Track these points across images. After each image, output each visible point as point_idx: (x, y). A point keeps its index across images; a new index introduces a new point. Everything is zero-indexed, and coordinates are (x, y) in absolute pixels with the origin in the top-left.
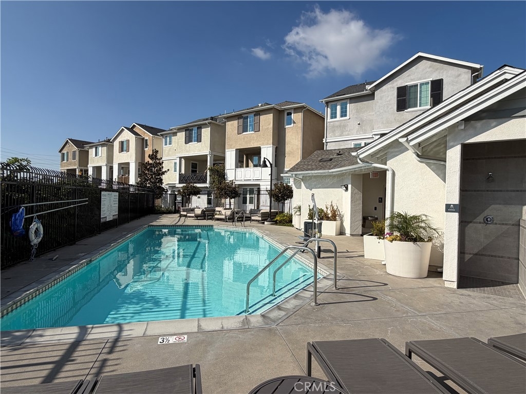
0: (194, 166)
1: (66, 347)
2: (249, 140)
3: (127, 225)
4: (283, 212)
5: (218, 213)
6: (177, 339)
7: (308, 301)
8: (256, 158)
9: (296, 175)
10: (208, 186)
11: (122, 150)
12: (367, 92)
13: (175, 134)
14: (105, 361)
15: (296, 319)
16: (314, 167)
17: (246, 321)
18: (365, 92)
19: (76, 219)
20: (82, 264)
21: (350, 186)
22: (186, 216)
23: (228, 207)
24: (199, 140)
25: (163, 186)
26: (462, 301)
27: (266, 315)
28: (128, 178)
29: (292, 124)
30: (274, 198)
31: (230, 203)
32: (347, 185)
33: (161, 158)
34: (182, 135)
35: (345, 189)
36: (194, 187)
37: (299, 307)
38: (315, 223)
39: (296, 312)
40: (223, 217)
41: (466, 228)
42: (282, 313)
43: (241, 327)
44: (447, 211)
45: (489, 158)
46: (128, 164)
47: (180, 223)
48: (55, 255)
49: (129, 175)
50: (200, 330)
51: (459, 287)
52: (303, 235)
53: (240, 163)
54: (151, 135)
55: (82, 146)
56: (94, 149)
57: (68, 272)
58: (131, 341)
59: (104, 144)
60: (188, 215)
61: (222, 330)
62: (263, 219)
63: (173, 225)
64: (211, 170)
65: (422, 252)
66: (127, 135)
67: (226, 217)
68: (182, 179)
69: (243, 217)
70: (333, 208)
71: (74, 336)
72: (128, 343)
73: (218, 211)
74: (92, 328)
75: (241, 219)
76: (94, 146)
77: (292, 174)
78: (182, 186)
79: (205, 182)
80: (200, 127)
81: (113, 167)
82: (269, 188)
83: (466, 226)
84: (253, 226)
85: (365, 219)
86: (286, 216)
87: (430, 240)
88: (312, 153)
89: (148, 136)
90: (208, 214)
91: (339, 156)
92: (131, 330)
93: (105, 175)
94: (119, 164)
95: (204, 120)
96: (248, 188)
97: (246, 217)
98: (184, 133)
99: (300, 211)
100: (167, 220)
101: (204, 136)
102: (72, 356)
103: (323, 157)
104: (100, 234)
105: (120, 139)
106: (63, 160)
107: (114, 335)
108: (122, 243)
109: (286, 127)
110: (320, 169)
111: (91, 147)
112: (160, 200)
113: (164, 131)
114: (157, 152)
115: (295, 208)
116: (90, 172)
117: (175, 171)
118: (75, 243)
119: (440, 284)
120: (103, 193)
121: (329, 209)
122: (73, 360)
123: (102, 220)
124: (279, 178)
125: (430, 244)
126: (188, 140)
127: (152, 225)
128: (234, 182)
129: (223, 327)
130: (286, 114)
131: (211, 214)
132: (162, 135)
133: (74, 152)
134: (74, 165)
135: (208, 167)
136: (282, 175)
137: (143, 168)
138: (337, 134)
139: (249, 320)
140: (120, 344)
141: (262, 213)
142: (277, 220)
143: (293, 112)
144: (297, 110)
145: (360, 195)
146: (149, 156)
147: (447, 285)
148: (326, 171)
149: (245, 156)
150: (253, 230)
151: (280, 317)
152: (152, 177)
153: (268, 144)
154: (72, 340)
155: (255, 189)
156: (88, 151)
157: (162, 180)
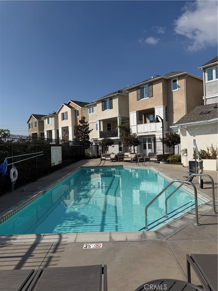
0: (109, 125)
1: (29, 247)
2: (146, 104)
3: (68, 168)
4: (173, 154)
5: (126, 156)
6: (96, 246)
7: (192, 221)
8: (151, 116)
9: (181, 126)
10: (119, 138)
11: (63, 119)
13: (95, 105)
14: (51, 257)
15: (182, 236)
16: (196, 119)
17: (144, 235)
19: (36, 165)
20: (40, 194)
22: (105, 160)
23: (133, 152)
24: (111, 107)
25: (90, 140)
27: (159, 232)
28: (68, 136)
29: (178, 88)
30: (165, 143)
31: (134, 149)
33: (87, 122)
34: (100, 106)
36: (109, 140)
37: (185, 226)
38: (197, 162)
39: (182, 230)
40: (130, 159)
42: (171, 231)
43: (140, 239)
46: (68, 127)
47: (101, 165)
48: (25, 188)
49: (68, 135)
50: (111, 241)
52: (189, 171)
53: (140, 121)
54: (81, 107)
55: (40, 118)
56: (47, 120)
57: (32, 199)
58: (67, 245)
59: (52, 116)
60: (106, 159)
61: (126, 241)
62: (159, 159)
63: (96, 166)
64: (120, 127)
66: (66, 109)
67: (131, 159)
68: (102, 135)
69: (143, 159)
70: (213, 149)
71: (34, 240)
72: (65, 247)
73: (126, 155)
74: (44, 235)
75: (142, 161)
76: (47, 117)
77: (179, 126)
78: (101, 139)
79: (117, 136)
80: (111, 99)
81: (58, 130)
82: (161, 137)
84: (152, 165)
86: (176, 157)
88: (193, 108)
89: (78, 108)
90: (119, 158)
91: (216, 109)
92: (67, 238)
93: (54, 136)
94: (62, 128)
95: (114, 93)
96: (147, 138)
97: (146, 159)
98: (101, 104)
99: (187, 152)
100: (92, 163)
101: (114, 105)
102: (32, 253)
103: (203, 110)
104: (51, 174)
105: (61, 112)
106: (30, 128)
107: (56, 241)
108: (65, 179)
109: (173, 91)
110: (201, 120)
111: (45, 118)
112: (88, 150)
113: (89, 103)
114: (84, 118)
115: (182, 151)
116: (46, 134)
117: (97, 130)
118: (36, 180)
120: (52, 147)
121: (210, 150)
122: (32, 256)
123: (52, 165)
124: (169, 129)
126: (104, 108)
127: (83, 167)
128: (136, 135)
129: (127, 239)
130: (172, 81)
131: (122, 158)
132: (87, 106)
133: (36, 122)
134: (36, 131)
135: (118, 125)
136: (170, 127)
137: (76, 129)
138: (214, 92)
139: (146, 235)
140: (60, 247)
141: (157, 155)
142: (169, 160)
143: (177, 79)
144: (180, 77)
146: (80, 121)
148: (206, 121)
149: (143, 116)
150: (152, 168)
151: (169, 233)
152: (82, 135)
153: (160, 105)
154: (32, 243)
155: (152, 139)
156: (44, 121)
157: (89, 136)
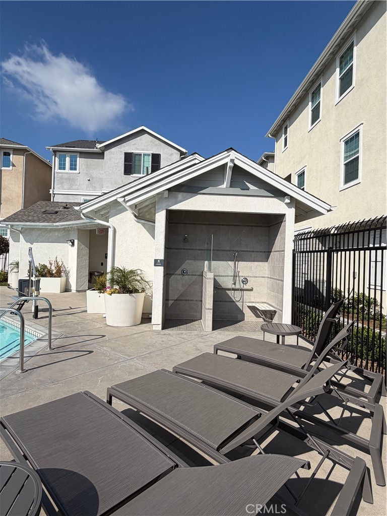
7: (13, 369)
9: (12, 226)
12: (97, 150)
18: (95, 149)
21: (76, 242)
26: (163, 340)
29: (11, 167)
32: (74, 241)
35: (71, 244)
38: (32, 281)
41: (170, 279)
44: (155, 265)
45: (186, 223)
51: (163, 328)
52: (18, 295)
65: (136, 302)
70: (57, 264)
77: (8, 225)
83: (170, 278)
85: (91, 275)
87: (143, 290)
88: (34, 202)
91: (66, 210)
99: (18, 267)
103: (48, 208)
109: (3, 168)
110: (44, 222)
115: (12, 264)
119: (150, 328)
121: (53, 265)
125: (143, 295)
130: (2, 153)
138: (65, 187)
143: (12, 153)
144: (17, 151)
145: (86, 251)
147: (155, 328)
148: (51, 224)
